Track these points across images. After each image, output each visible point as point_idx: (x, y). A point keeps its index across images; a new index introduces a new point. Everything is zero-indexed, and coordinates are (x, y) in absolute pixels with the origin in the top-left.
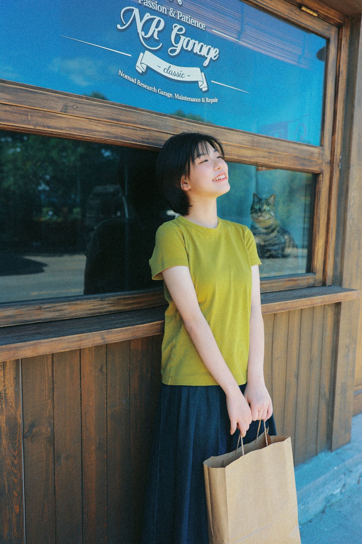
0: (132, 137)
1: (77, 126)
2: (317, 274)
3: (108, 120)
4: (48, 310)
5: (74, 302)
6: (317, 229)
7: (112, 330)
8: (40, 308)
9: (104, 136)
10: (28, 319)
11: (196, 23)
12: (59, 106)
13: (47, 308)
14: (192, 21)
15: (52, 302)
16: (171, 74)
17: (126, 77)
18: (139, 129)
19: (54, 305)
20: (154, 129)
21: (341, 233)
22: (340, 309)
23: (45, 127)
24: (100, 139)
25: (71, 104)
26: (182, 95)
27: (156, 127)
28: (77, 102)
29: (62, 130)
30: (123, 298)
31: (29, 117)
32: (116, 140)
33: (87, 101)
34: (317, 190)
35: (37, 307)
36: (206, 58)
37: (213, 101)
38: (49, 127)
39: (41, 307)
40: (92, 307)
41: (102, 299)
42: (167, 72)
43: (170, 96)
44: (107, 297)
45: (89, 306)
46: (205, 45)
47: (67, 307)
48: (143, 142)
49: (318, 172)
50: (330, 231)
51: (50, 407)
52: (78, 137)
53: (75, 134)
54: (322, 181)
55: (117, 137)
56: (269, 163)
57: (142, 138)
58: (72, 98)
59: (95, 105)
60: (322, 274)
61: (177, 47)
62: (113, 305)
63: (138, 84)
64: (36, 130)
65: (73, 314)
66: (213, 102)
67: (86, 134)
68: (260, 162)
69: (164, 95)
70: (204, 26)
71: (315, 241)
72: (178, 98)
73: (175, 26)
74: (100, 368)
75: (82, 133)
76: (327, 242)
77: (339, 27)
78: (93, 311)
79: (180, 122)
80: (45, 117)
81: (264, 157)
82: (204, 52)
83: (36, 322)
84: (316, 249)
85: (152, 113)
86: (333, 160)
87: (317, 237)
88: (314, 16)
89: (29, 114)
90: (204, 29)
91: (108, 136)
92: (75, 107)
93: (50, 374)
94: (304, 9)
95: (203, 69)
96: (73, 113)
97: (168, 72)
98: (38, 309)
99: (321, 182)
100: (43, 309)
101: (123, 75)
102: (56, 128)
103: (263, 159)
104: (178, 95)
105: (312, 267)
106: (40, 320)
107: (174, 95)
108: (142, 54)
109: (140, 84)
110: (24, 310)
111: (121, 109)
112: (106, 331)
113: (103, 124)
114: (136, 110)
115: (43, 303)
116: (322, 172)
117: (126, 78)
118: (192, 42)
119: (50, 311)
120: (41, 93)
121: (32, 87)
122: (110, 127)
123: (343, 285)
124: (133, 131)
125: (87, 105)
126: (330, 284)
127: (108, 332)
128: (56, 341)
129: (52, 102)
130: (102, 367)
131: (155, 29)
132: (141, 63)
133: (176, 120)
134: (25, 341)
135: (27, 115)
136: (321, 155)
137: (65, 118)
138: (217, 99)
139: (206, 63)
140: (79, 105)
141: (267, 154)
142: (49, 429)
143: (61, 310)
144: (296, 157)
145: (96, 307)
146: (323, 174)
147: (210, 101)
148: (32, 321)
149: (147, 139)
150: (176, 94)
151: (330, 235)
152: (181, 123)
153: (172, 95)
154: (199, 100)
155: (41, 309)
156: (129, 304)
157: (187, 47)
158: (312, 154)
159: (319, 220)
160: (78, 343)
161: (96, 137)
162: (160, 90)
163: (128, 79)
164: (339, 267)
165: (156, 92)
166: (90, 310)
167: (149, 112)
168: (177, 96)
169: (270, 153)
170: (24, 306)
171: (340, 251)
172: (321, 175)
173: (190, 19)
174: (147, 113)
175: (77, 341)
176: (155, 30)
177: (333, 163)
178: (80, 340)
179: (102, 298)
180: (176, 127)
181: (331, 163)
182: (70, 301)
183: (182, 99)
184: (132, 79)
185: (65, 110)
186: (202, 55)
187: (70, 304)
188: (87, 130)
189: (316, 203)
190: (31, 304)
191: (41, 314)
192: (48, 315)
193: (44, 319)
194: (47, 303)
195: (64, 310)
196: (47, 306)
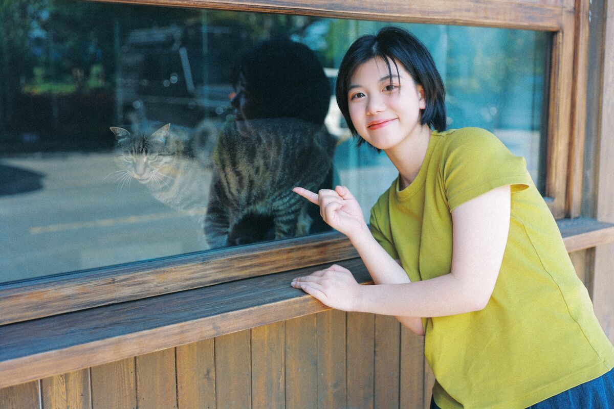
2: (556, 200)
4: (124, 282)
5: (162, 269)
6: (555, 125)
7: (228, 313)
8: (113, 281)
10: (96, 299)
13: (122, 280)
15: (129, 271)
19: (134, 275)
21: (594, 128)
22: (594, 256)
30: (236, 258)
34: (553, 60)
35: (109, 279)
40: (189, 276)
41: (206, 262)
44: (211, 257)
45: (187, 274)
47: (150, 277)
49: (555, 30)
50: (576, 127)
54: (563, 43)
56: (477, 20)
60: (563, 198)
62: (223, 269)
65: (162, 288)
68: (461, 18)
71: (552, 144)
74: (206, 373)
76: (571, 144)
78: (190, 282)
81: (468, 10)
83: (108, 302)
84: (555, 156)
86: (579, 5)
87: (555, 137)
93: (132, 385)
98: (110, 283)
99: (561, 46)
100: (118, 282)
103: (467, 14)
105: (547, 189)
106: (114, 300)
110: (90, 285)
112: (219, 315)
115: (117, 273)
116: (562, 29)
119: (129, 286)
123: (598, 215)
126: (577, 215)
127: (223, 317)
128: (147, 335)
130: (208, 372)
134: (103, 338)
141: (472, 4)
143: (144, 283)
144: (519, 6)
145: (195, 275)
146: (563, 33)
148: (102, 302)
151: (576, 132)
155: (114, 283)
156: (245, 267)
159: (557, 107)
160: (178, 337)
164: (591, 187)
166: (187, 280)
170: (90, 279)
171: (591, 158)
172: (561, 34)
175: (178, 334)
177: (579, 11)
178: (182, 332)
179: (204, 260)
181: (576, 11)
182: (157, 267)
187: (157, 273)
189: (552, 81)
190: (98, 276)
191: (115, 291)
192: (125, 292)
193: (120, 298)
194: (123, 272)
195: (147, 283)
196: (122, 277)
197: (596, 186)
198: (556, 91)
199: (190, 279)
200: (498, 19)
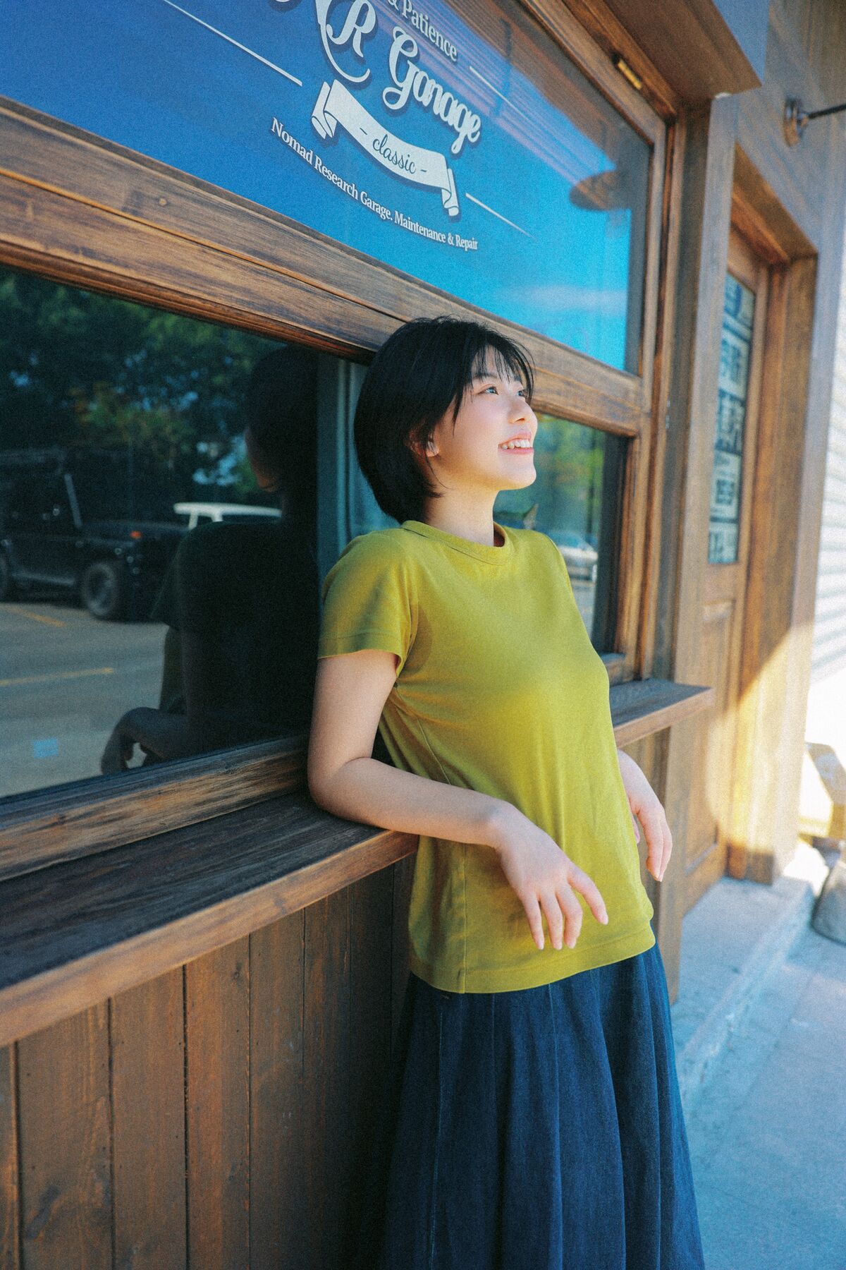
0: (303, 313)
1: (169, 260)
2: (627, 658)
3: (246, 255)
4: (84, 821)
5: (156, 789)
6: (629, 558)
8: (62, 821)
9: (237, 301)
10: (24, 858)
11: (440, 38)
12: (118, 191)
13: (81, 817)
14: (432, 31)
15: (93, 797)
16: (389, 156)
17: (290, 140)
18: (320, 291)
19: (101, 804)
20: (353, 297)
21: (671, 566)
23: (76, 252)
24: (226, 309)
25: (153, 192)
26: (409, 218)
27: (357, 293)
28: (167, 188)
29: (126, 266)
31: (30, 212)
32: (267, 315)
33: (196, 189)
34: (628, 472)
35: (52, 817)
36: (458, 134)
37: (469, 246)
38: (88, 253)
39: (63, 818)
40: (204, 796)
41: (229, 768)
42: (380, 150)
43: (385, 214)
44: (240, 760)
45: (198, 795)
46: (455, 99)
47: (134, 806)
48: (329, 330)
49: (631, 434)
50: (651, 562)
51: (101, 1121)
52: (169, 294)
53: (163, 284)
54: (638, 454)
55: (268, 308)
57: (328, 319)
58: (154, 172)
59: (217, 207)
60: (634, 654)
61: (401, 89)
62: (257, 780)
63: (316, 167)
64: (49, 259)
65: (155, 824)
66: (468, 249)
67: (192, 289)
68: (552, 402)
69: (374, 209)
70: (453, 50)
72: (401, 225)
73: (398, 34)
74: (234, 970)
75: (180, 285)
76: (644, 585)
77: (670, 123)
78: (205, 808)
79: (407, 286)
80: (76, 219)
81: (559, 393)
82: (452, 120)
83: (50, 864)
85: (350, 252)
86: (657, 408)
87: (629, 575)
88: (634, 88)
89: (30, 202)
90: (455, 60)
91: (249, 303)
92: (163, 202)
94: (622, 65)
95: (451, 160)
96: (157, 220)
97: (383, 149)
98: (53, 825)
99: (637, 456)
100: (72, 820)
101: (284, 132)
102: (110, 260)
104: (401, 215)
105: (616, 641)
106: (63, 855)
107: (393, 215)
108: (326, 85)
109: (321, 167)
111: (280, 229)
113: (236, 264)
114: (314, 237)
115: (68, 803)
116: (638, 434)
117: (290, 145)
118: (431, 84)
119: (91, 826)
120: (64, 141)
121: (37, 117)
122: (253, 274)
124: (309, 295)
125: (195, 200)
126: (649, 676)
129: (98, 177)
130: (239, 968)
131: (357, 27)
132: (324, 112)
133: (397, 278)
135: (22, 205)
136: (639, 395)
137: (135, 231)
138: (476, 243)
139: (457, 146)
140: (174, 199)
141: (563, 386)
142: (100, 1187)
143: (122, 817)
144: (605, 397)
145: (211, 795)
146: (640, 438)
147: (464, 245)
149: (339, 322)
150: (397, 212)
151: (650, 570)
152: (408, 288)
153: (390, 214)
154: (444, 237)
155: (64, 822)
157: (420, 94)
158: (627, 392)
159: (633, 537)
161: (218, 301)
162: (364, 195)
163: (295, 148)
164: (667, 640)
165: (356, 198)
166: (198, 804)
167: (342, 248)
168: (399, 218)
169: (569, 384)
170: (13, 821)
171: (668, 603)
172: (637, 441)
173: (427, 23)
174: (338, 251)
176: (355, 30)
177: (657, 415)
179: (228, 766)
180: (400, 300)
181: (654, 415)
182: (145, 785)
183: (409, 228)
184: (303, 150)
185: (136, 205)
186: (451, 124)
187: (147, 796)
188: (197, 276)
189: (626, 500)
190: (29, 812)
191: (63, 839)
192: (85, 838)
193: (74, 852)
194: (79, 800)
195: (130, 817)
196: (81, 810)
197: (673, 638)
198: (631, 515)
199: (204, 803)
200: (585, 410)
